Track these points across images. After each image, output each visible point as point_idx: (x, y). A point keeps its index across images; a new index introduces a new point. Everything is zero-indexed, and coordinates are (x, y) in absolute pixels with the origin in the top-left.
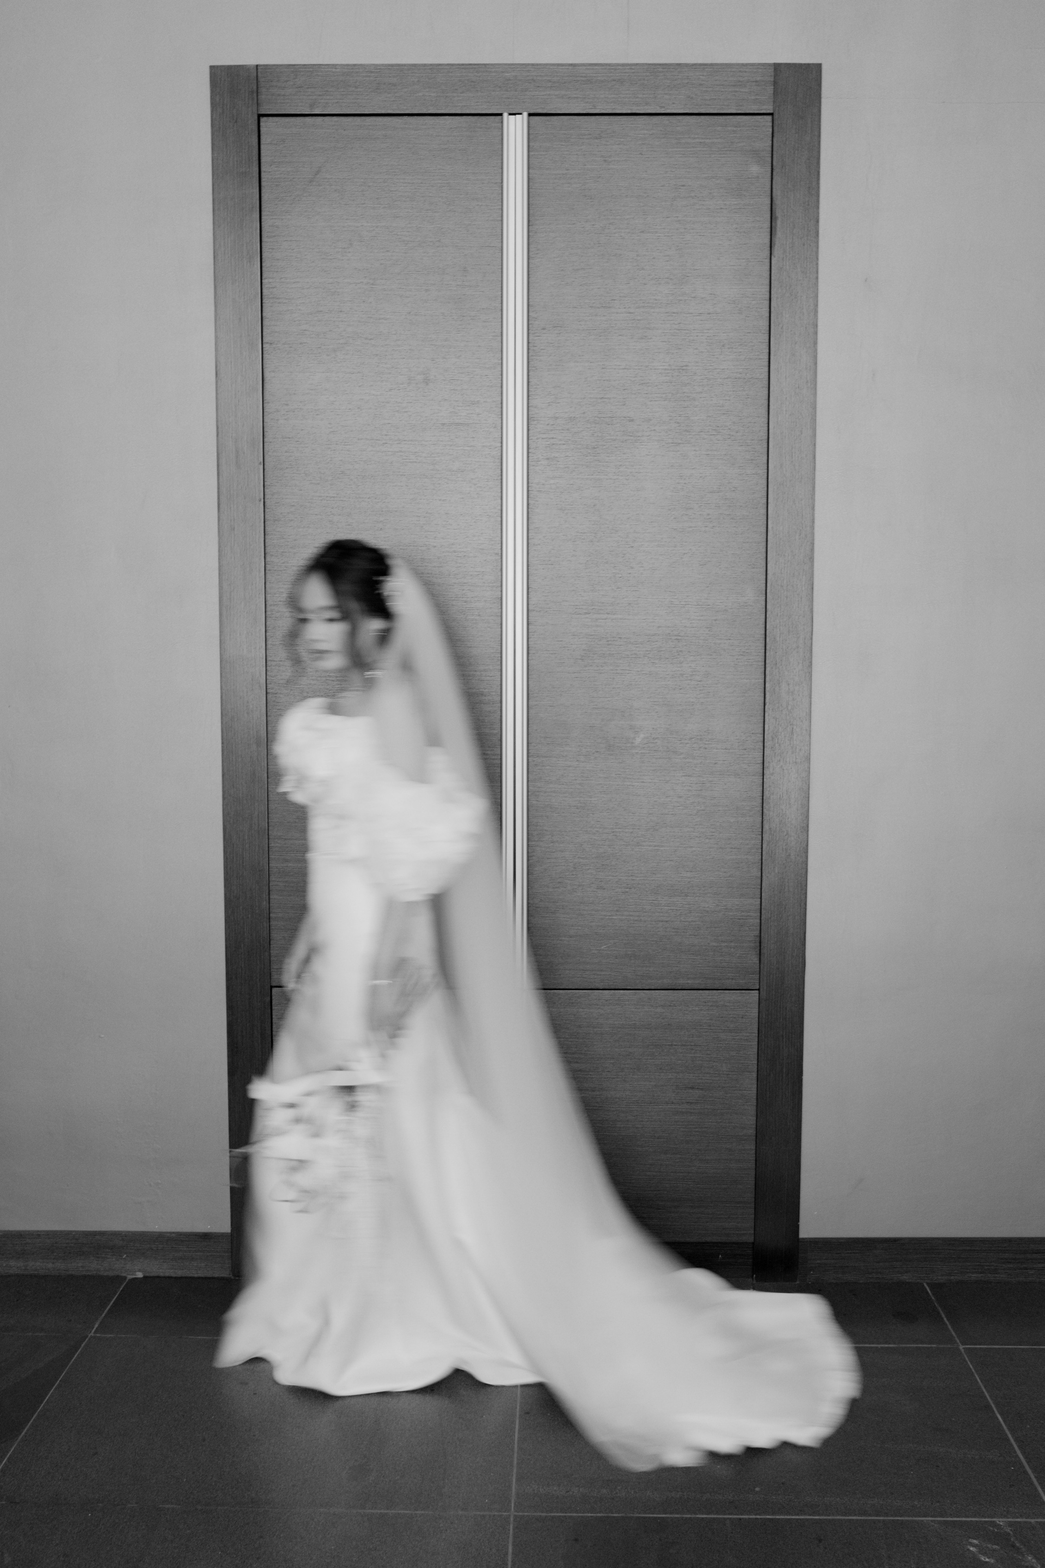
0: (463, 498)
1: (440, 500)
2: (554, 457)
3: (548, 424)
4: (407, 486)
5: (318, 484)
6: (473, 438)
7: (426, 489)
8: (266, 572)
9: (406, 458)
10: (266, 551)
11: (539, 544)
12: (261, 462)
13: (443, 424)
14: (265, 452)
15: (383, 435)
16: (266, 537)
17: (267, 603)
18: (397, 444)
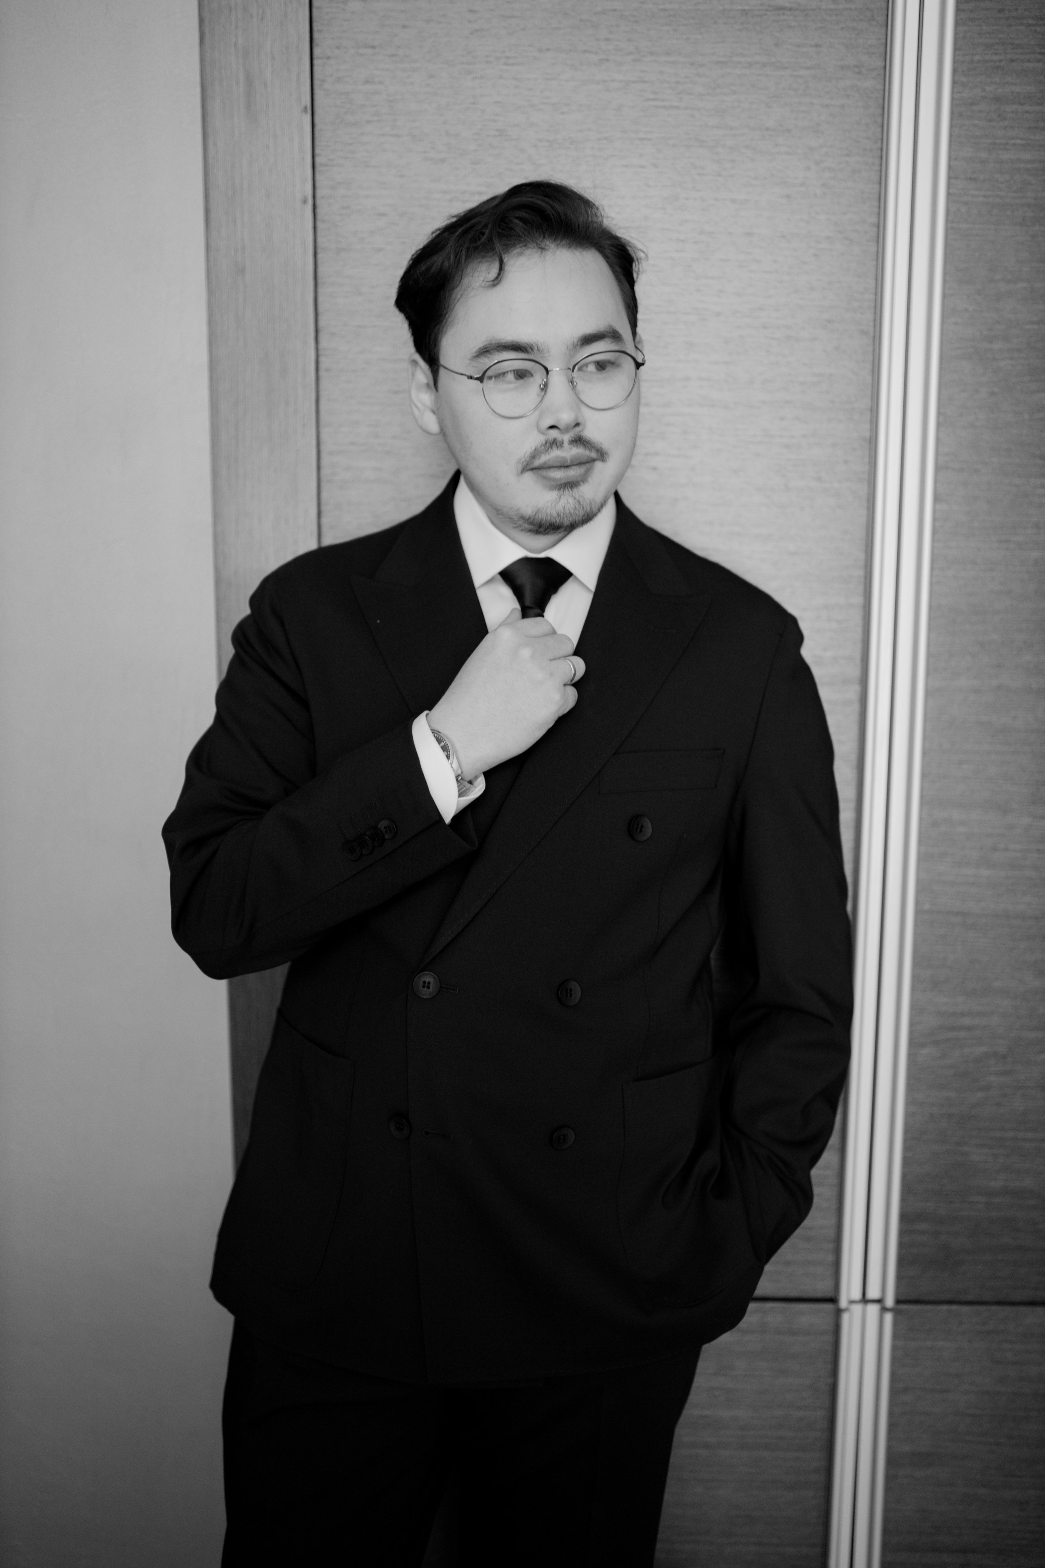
0: (788, 196)
1: (733, 201)
2: (1012, 92)
3: (1000, 11)
4: (655, 166)
5: (443, 161)
6: (817, 46)
7: (699, 175)
8: (321, 373)
9: (651, 96)
10: (321, 323)
11: (967, 310)
12: (306, 108)
13: (744, 12)
14: (316, 82)
15: (598, 40)
16: (321, 290)
17: (322, 447)
18: (634, 60)
